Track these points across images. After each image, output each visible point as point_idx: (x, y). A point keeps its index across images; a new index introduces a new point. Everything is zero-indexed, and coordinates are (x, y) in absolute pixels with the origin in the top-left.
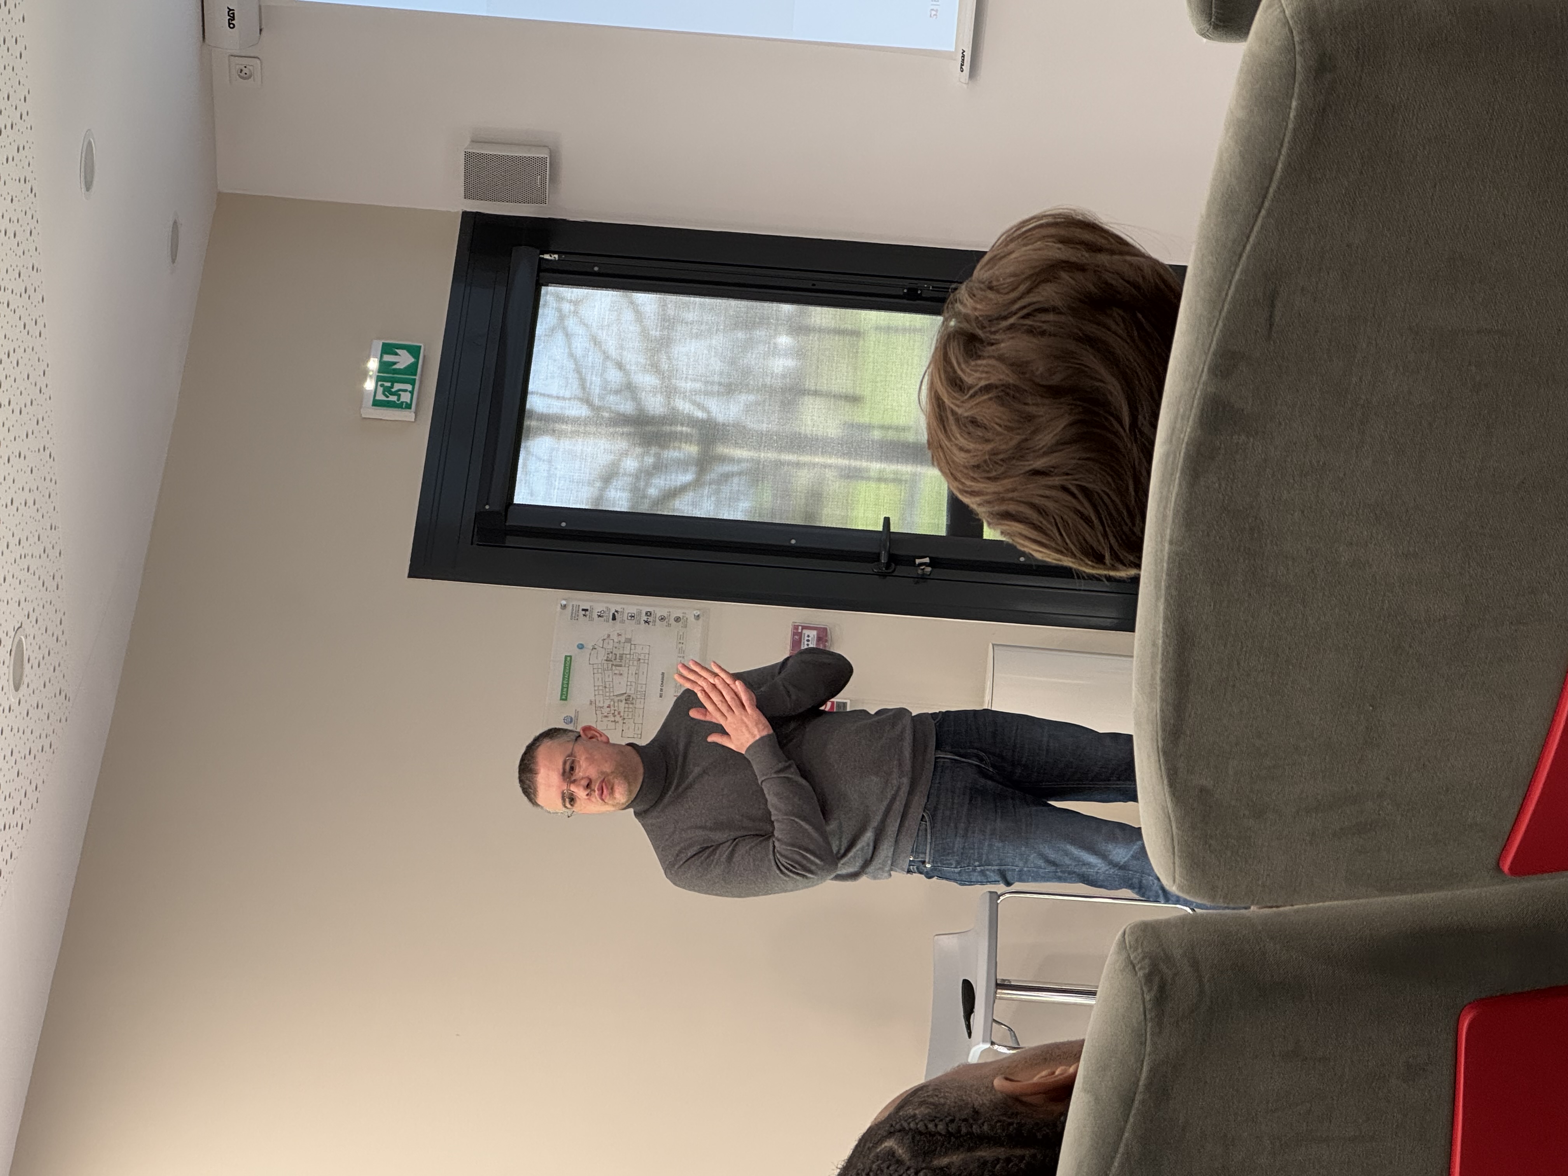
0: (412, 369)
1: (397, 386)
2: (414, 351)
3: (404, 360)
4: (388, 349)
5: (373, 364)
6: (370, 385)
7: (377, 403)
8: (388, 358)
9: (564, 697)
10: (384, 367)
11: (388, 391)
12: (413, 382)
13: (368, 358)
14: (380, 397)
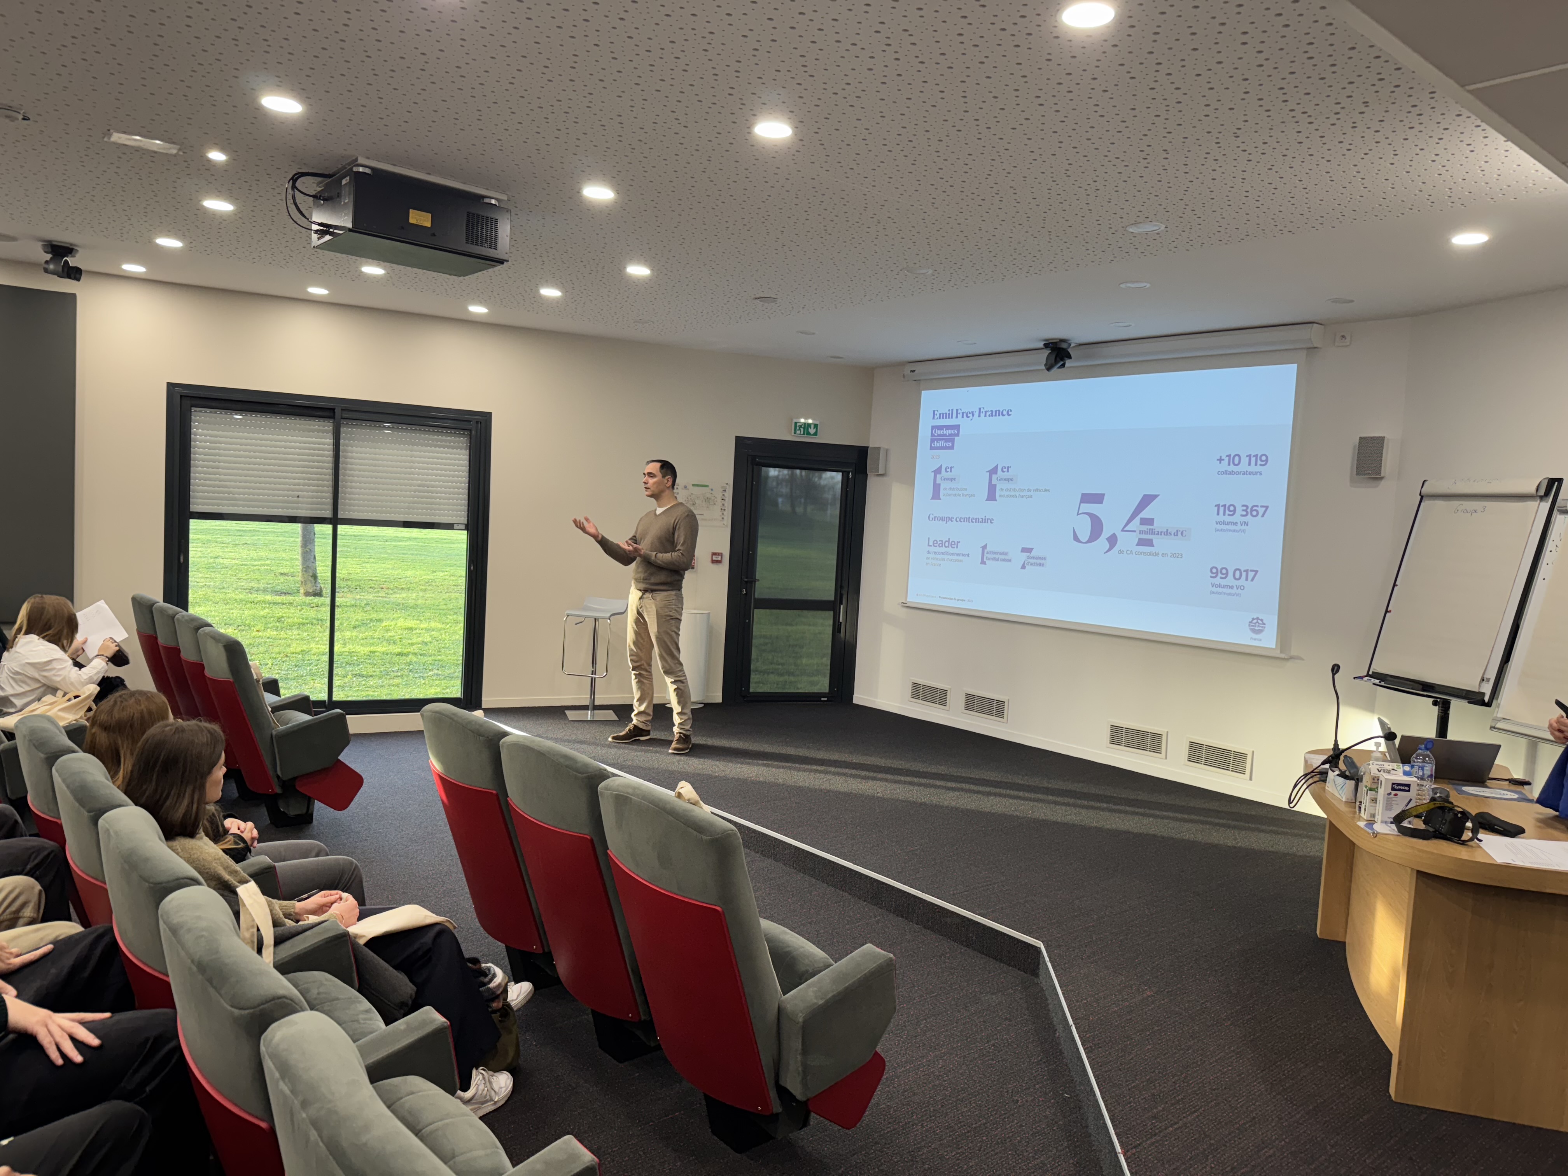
0: (809, 433)
1: (802, 430)
2: (815, 434)
3: (812, 431)
4: (816, 426)
5: (810, 421)
6: (802, 420)
7: (796, 423)
8: (812, 426)
9: (694, 485)
10: (809, 425)
11: (800, 426)
12: (804, 434)
13: (812, 419)
14: (798, 424)
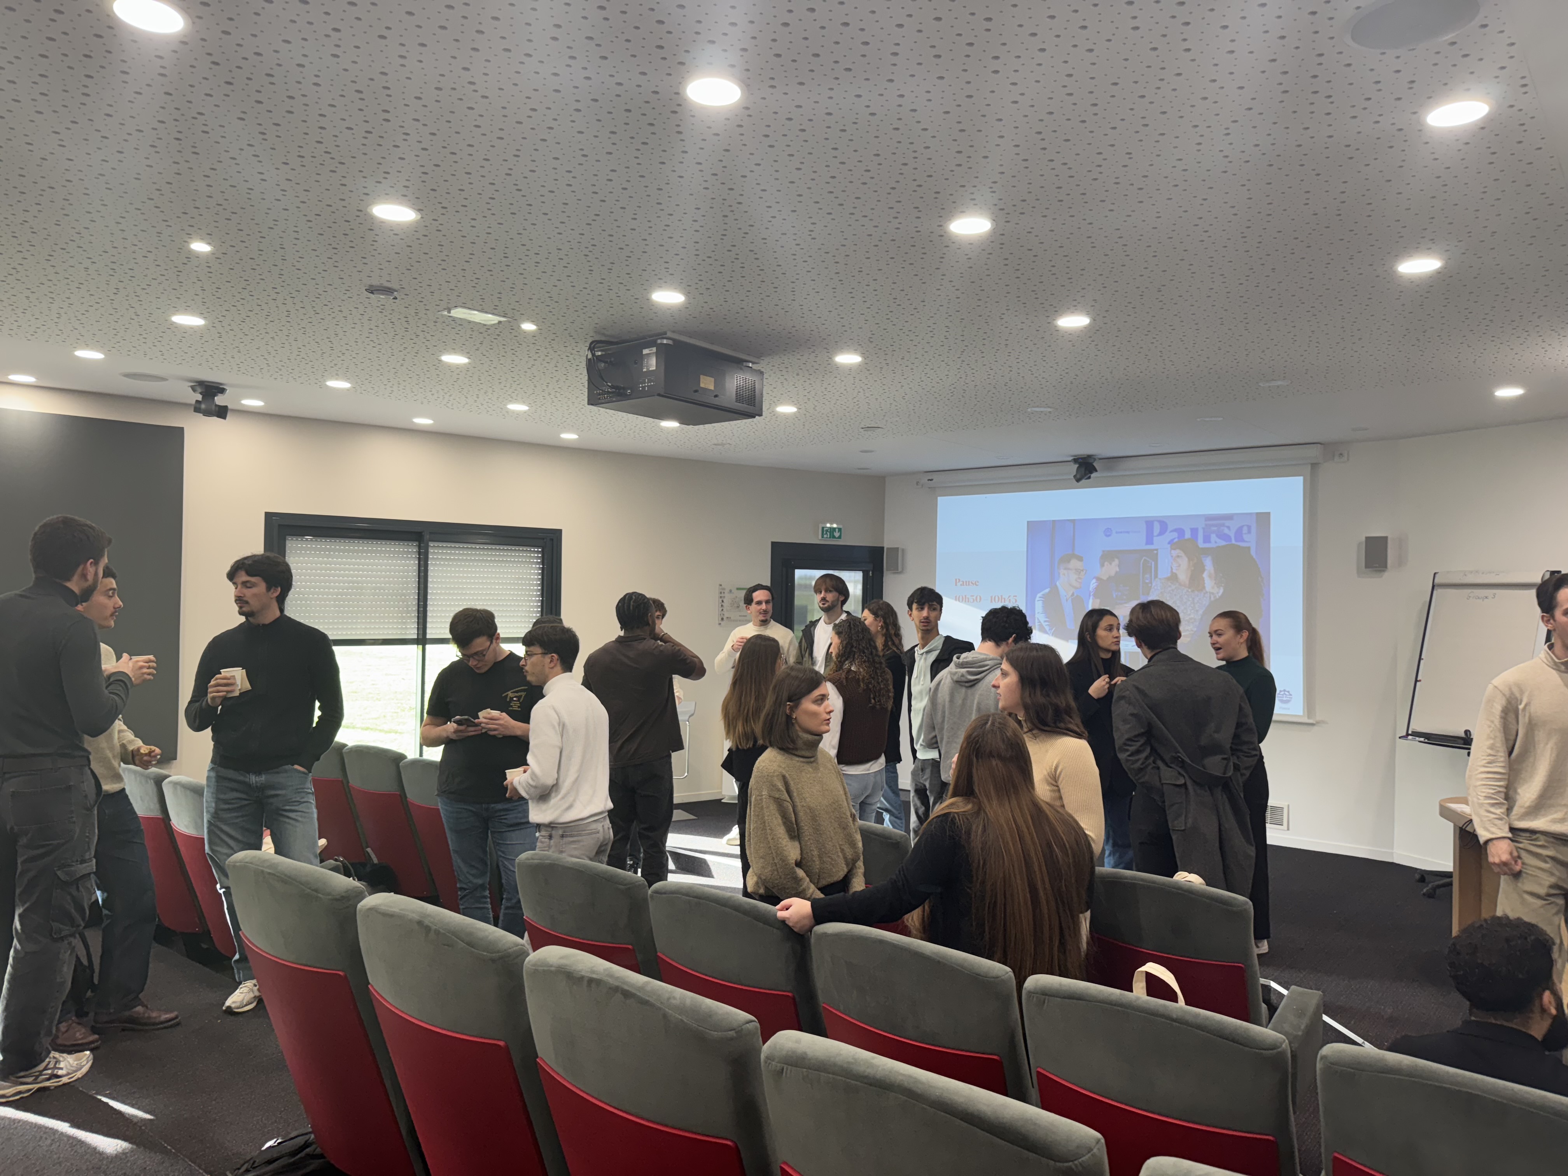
0: (834, 537)
1: (828, 533)
2: (840, 537)
3: (837, 534)
4: (840, 530)
5: (835, 526)
6: (828, 525)
7: (823, 528)
8: (837, 530)
9: (738, 589)
10: (834, 529)
11: (827, 531)
12: (830, 537)
13: (836, 524)
14: (825, 529)
